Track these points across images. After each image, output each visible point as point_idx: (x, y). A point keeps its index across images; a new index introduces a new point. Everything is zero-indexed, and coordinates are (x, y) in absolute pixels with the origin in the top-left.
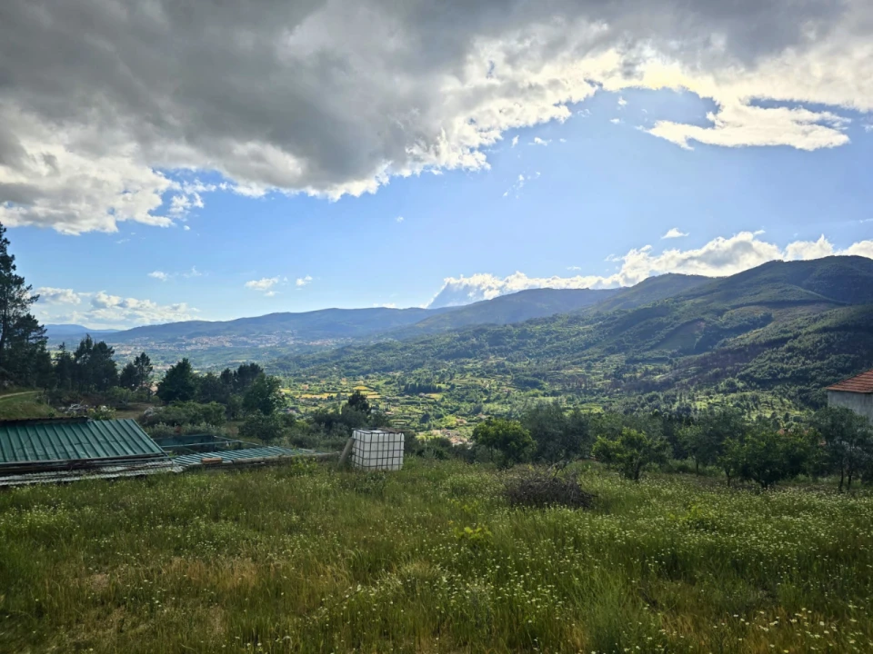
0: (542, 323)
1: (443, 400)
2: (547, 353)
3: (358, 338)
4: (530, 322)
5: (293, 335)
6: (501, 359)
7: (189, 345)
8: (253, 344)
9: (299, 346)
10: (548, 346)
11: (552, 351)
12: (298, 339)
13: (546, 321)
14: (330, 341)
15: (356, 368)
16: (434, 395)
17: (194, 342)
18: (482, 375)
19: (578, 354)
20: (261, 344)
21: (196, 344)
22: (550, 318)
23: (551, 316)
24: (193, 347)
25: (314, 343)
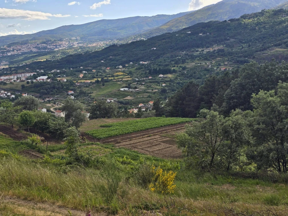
0: (254, 17)
1: (176, 78)
2: (256, 40)
3: (120, 40)
4: (244, 17)
5: (77, 40)
6: (221, 47)
7: (9, 51)
8: (51, 48)
9: (81, 47)
10: (258, 34)
11: (260, 38)
12: (80, 43)
13: (256, 15)
14: (102, 43)
15: (117, 61)
16: (170, 76)
17: (12, 49)
18: (206, 59)
19: (280, 38)
20: (56, 48)
21: (13, 51)
22: (259, 13)
23: (260, 11)
24: (12, 53)
25: (91, 45)
